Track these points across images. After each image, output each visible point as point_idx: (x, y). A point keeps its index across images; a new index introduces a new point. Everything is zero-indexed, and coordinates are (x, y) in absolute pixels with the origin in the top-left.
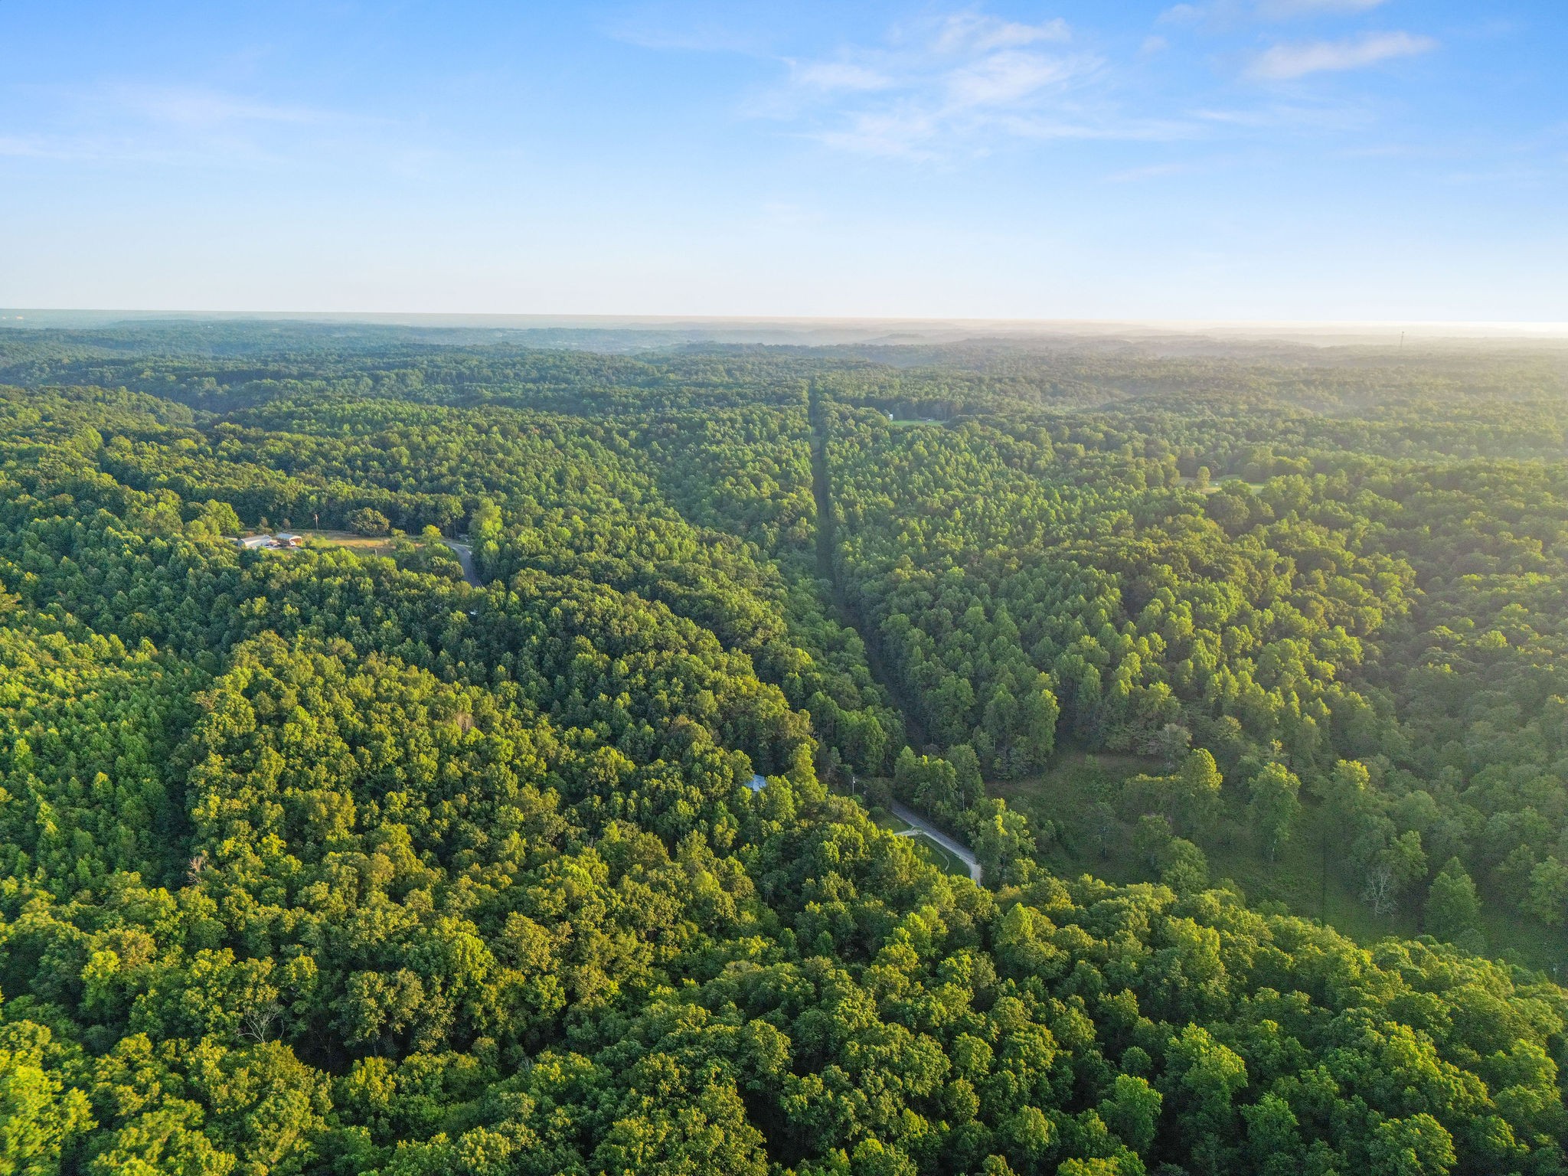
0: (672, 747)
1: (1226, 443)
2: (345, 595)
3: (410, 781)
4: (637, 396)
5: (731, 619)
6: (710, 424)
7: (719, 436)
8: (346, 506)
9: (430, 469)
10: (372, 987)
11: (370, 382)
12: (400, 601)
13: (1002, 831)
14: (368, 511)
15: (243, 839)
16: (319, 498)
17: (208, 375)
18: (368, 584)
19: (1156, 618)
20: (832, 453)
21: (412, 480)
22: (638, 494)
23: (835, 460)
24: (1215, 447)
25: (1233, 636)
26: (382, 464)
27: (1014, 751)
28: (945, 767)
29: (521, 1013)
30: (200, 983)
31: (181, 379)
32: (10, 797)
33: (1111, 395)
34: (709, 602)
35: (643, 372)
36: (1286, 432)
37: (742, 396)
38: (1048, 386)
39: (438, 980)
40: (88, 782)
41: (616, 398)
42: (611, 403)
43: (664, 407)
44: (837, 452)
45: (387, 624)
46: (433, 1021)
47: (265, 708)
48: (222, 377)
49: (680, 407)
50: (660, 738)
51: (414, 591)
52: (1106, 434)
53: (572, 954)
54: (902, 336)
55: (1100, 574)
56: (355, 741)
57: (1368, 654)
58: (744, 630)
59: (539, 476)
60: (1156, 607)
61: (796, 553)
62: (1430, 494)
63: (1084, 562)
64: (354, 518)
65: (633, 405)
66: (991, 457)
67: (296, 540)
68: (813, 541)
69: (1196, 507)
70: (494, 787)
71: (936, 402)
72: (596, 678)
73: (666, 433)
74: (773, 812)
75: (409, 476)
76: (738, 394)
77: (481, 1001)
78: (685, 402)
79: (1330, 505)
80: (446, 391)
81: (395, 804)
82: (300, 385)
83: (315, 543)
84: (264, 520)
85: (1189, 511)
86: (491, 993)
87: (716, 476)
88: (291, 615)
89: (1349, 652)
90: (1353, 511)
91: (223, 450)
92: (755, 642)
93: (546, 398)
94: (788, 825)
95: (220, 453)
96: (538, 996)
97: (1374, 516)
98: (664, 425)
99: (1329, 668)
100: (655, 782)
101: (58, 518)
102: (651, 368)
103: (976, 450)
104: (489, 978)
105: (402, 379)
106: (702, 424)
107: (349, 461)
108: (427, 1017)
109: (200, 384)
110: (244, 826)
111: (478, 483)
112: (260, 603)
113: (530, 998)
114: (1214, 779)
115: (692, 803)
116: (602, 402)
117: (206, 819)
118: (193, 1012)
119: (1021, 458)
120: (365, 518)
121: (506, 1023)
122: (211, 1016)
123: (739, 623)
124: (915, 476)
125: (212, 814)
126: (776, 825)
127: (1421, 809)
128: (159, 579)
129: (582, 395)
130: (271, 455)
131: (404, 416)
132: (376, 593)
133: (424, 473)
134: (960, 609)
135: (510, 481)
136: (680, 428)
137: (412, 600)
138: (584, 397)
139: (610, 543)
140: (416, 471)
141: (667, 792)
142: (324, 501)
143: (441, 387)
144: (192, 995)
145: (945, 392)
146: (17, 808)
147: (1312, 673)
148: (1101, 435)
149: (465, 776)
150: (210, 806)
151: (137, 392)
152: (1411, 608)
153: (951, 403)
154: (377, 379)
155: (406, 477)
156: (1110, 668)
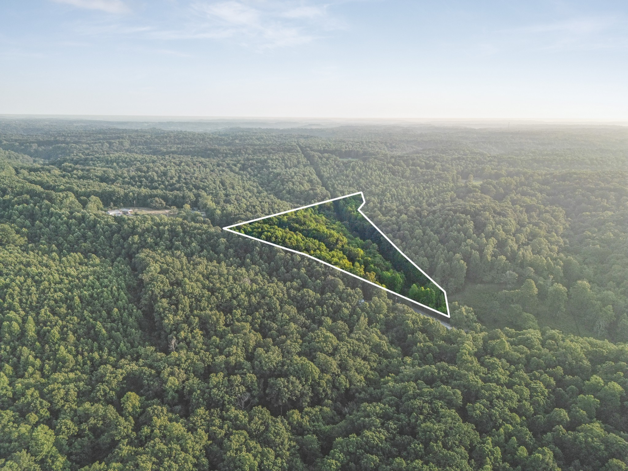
0: (329, 288)
1: (470, 166)
2: (170, 233)
3: (239, 306)
4: (230, 150)
5: (327, 238)
6: (269, 161)
7: (274, 166)
8: (146, 197)
9: (168, 181)
10: (284, 383)
11: (108, 145)
12: (195, 234)
13: (465, 313)
14: (157, 199)
15: (187, 331)
16: (134, 194)
17: (33, 143)
18: (179, 229)
19: (491, 232)
20: (324, 172)
21: (162, 186)
22: (255, 190)
23: (326, 175)
24: (466, 167)
25: (519, 237)
26: (147, 179)
27: (449, 284)
28: (431, 291)
29: (335, 390)
30: (215, 386)
31: (21, 144)
32: (79, 320)
33: (412, 148)
34: (314, 231)
35: (222, 140)
36: (490, 161)
37: (273, 150)
38: (388, 144)
39: (303, 379)
40: (109, 312)
41: (221, 151)
42: (220, 153)
43: (242, 154)
44: (326, 172)
45: (194, 244)
46: (306, 395)
47: (172, 279)
48: (40, 143)
49: (249, 154)
50: (323, 285)
51: (200, 231)
52: (425, 162)
53: (343, 367)
54: (314, 125)
55: (464, 216)
56: (212, 291)
57: (565, 243)
58: (333, 242)
59: (214, 183)
60: (490, 228)
61: (327, 211)
62: (558, 183)
63: (455, 212)
64: (152, 202)
65: (230, 154)
66: (387, 172)
67: (131, 212)
68: (332, 207)
69: (477, 190)
70: (272, 306)
71: (352, 151)
72: (288, 263)
73: (252, 165)
74: (380, 311)
75: (161, 184)
76: (272, 149)
77: (321, 387)
78: (250, 152)
79: (525, 188)
80: (143, 149)
81: (237, 315)
82: (78, 146)
83: (139, 212)
84: (112, 204)
85: (475, 191)
86: (323, 382)
87: (283, 182)
88: (151, 242)
89: (559, 242)
90: (533, 190)
91: (75, 174)
92: (339, 246)
93: (190, 151)
94: (386, 316)
95: (74, 176)
96: (340, 383)
97: (541, 191)
98: (250, 161)
99: (556, 248)
100: (331, 301)
101: (25, 205)
102: (226, 138)
103: (380, 169)
104: (320, 378)
105: (121, 143)
106: (265, 161)
107: (132, 178)
108: (303, 393)
109: (31, 146)
110: (185, 326)
111: (191, 186)
112: (136, 238)
113: (337, 384)
114: (536, 291)
115: (348, 309)
116: (215, 153)
117: (169, 324)
118: (218, 397)
119: (398, 173)
120: (156, 201)
121: (331, 394)
122: (226, 398)
123: (331, 239)
124: (361, 180)
125: (172, 322)
126: (382, 316)
127: (610, 297)
128: (84, 229)
129: (206, 150)
130: (97, 177)
131: (138, 159)
132: (184, 232)
133: (167, 183)
134: (412, 231)
135: (204, 185)
136: (257, 163)
137: (200, 234)
138: (207, 150)
139: (262, 209)
140: (163, 182)
141: (337, 305)
142: (136, 195)
143: (141, 147)
144: (215, 390)
145: (351, 147)
146: (83, 325)
147: (551, 250)
148: (424, 163)
149: (259, 303)
150: (170, 319)
151: (8, 150)
152: (570, 225)
153: (358, 151)
154: (110, 144)
155: (159, 184)
156: (481, 251)
